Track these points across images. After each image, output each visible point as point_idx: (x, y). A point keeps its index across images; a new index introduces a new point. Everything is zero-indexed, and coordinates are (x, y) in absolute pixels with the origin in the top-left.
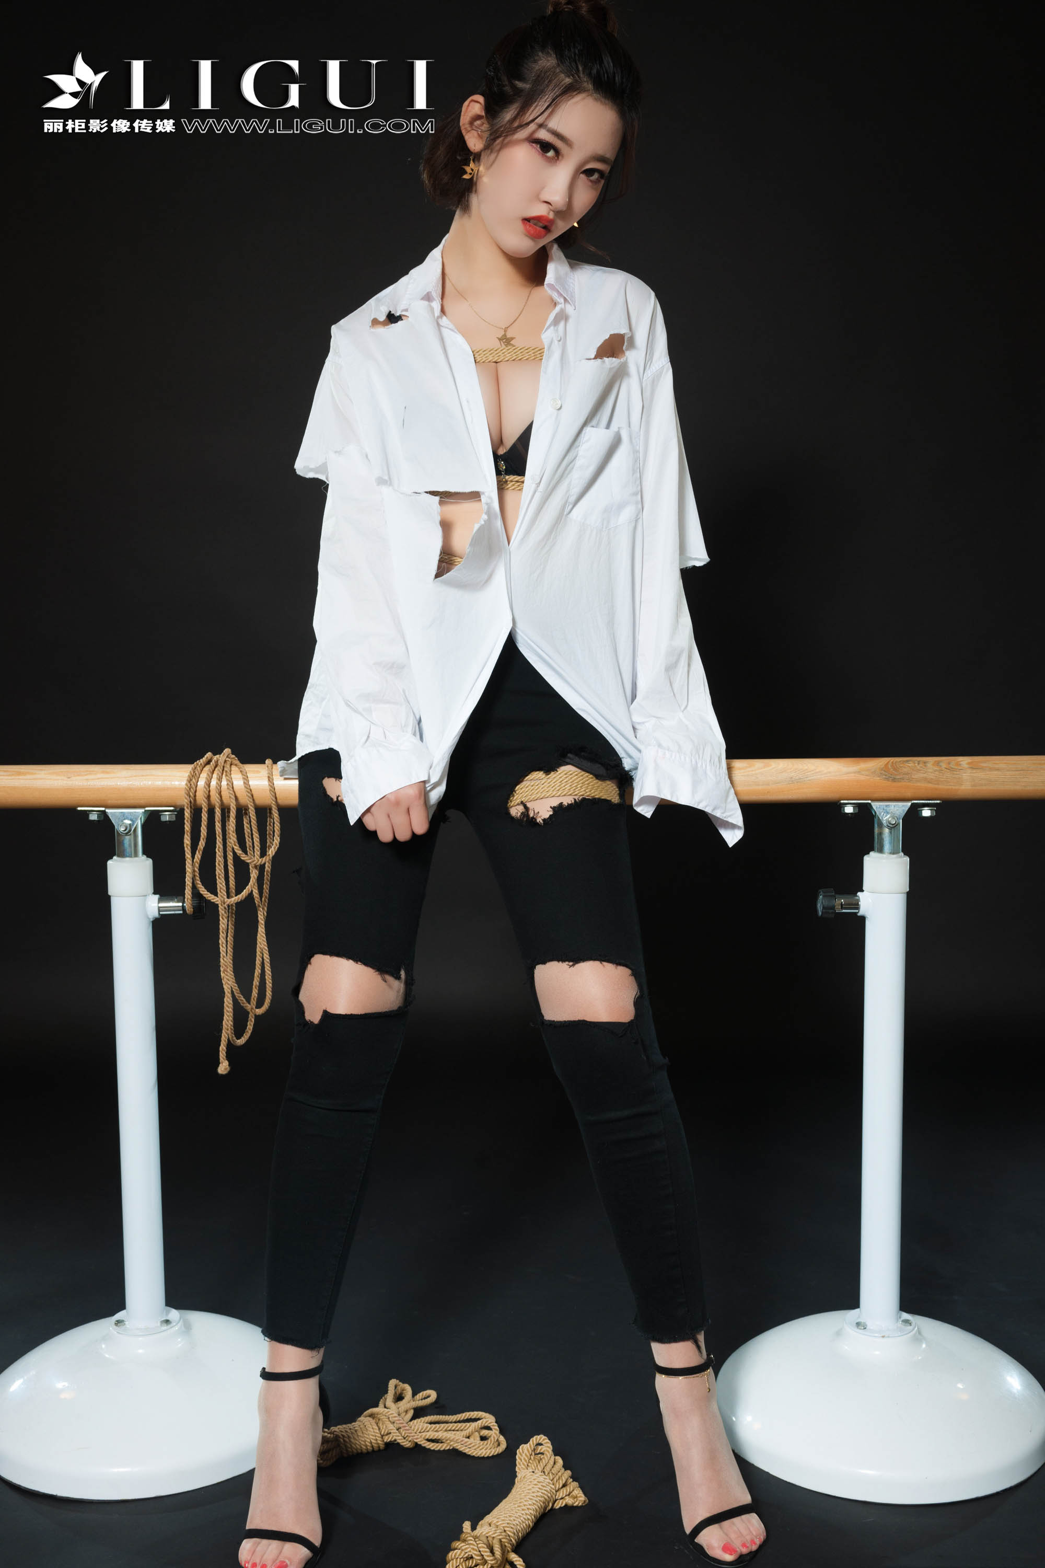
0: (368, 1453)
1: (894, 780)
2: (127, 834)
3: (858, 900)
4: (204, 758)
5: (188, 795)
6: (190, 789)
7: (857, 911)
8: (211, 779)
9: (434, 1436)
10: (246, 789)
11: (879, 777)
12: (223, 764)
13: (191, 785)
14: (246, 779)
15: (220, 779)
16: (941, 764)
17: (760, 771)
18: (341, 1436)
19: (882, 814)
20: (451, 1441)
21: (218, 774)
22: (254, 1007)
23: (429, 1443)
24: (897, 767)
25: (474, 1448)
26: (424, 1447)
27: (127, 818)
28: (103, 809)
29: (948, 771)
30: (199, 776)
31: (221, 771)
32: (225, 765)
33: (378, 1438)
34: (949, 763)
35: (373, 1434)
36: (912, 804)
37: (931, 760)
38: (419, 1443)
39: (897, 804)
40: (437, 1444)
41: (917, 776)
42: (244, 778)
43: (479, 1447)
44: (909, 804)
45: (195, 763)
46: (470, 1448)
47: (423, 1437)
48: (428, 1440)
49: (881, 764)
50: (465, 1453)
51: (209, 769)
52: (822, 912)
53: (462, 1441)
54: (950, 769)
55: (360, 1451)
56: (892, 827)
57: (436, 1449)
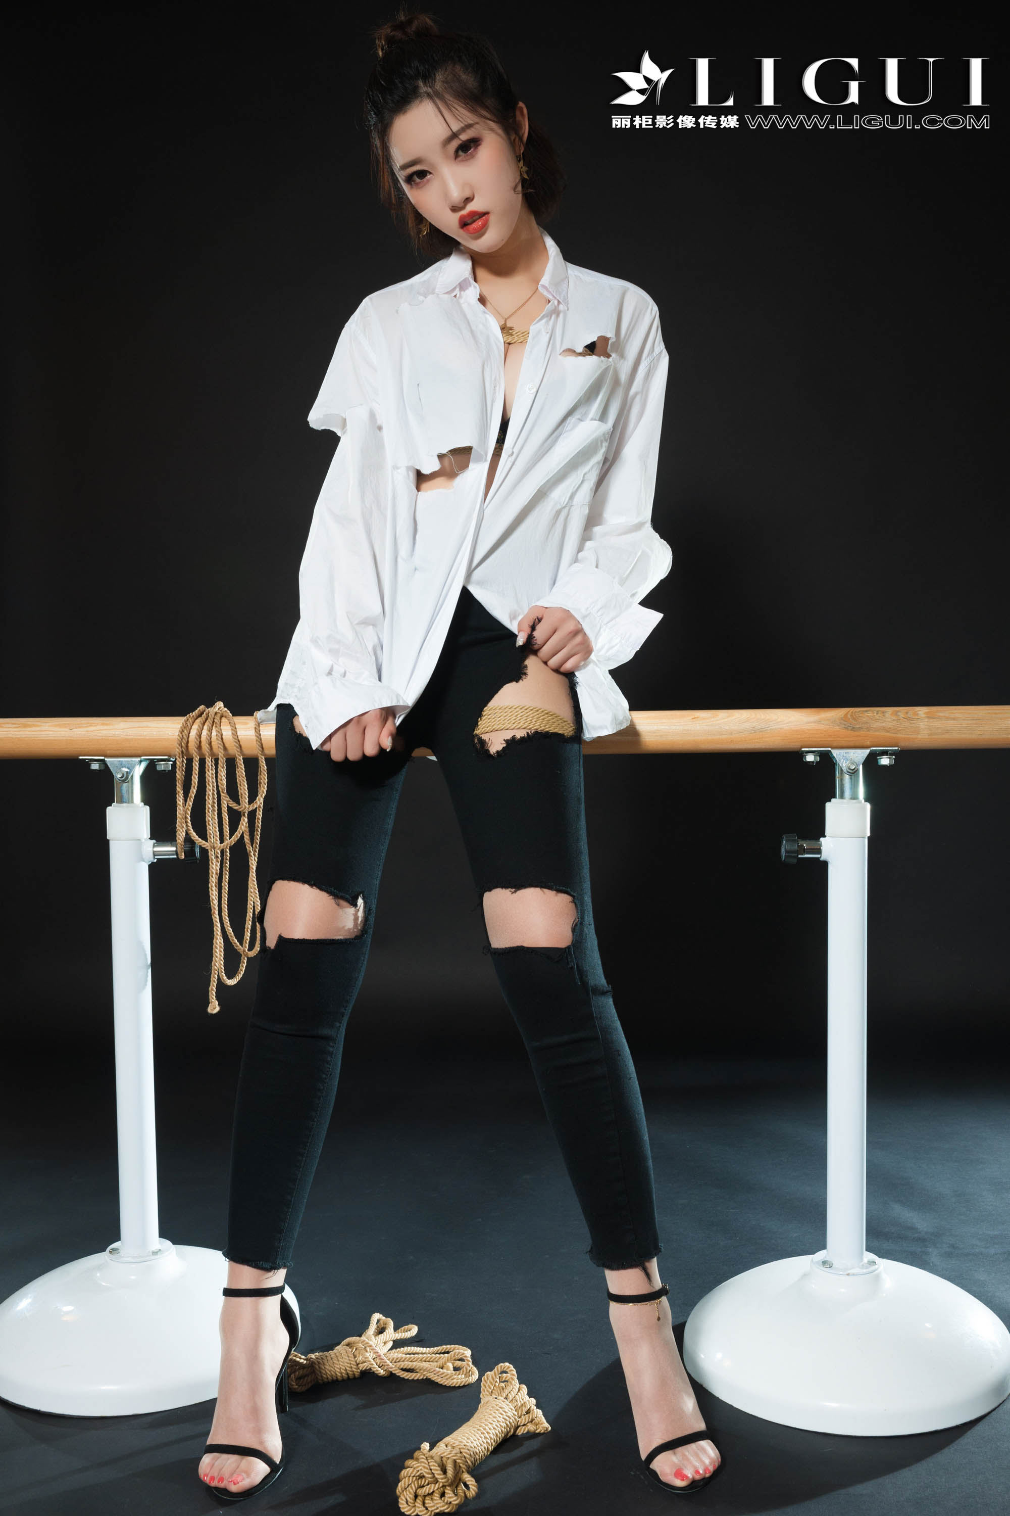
0: (343, 1380)
1: (853, 729)
2: (123, 781)
3: (820, 845)
4: (196, 711)
5: (180, 745)
6: (182, 740)
7: (819, 856)
8: (202, 731)
9: (408, 1366)
10: (234, 740)
11: (839, 726)
12: (213, 716)
13: (183, 736)
14: (234, 730)
15: (210, 730)
16: (899, 714)
17: (723, 721)
18: (317, 1363)
19: (842, 760)
20: (424, 1371)
21: (208, 725)
22: (246, 949)
23: (403, 1372)
24: (856, 717)
25: (446, 1378)
26: (399, 1376)
27: (124, 767)
28: (103, 758)
29: (906, 720)
30: (191, 727)
31: (211, 722)
32: (215, 717)
33: (353, 1366)
34: (907, 713)
35: (348, 1361)
36: (871, 750)
37: (889, 711)
38: (393, 1372)
39: (856, 751)
40: (412, 1374)
41: (875, 725)
42: (232, 730)
43: (450, 1377)
44: (867, 751)
45: (188, 715)
46: (442, 1378)
47: (398, 1366)
48: (403, 1370)
49: (841, 714)
50: (437, 1383)
51: (201, 721)
52: (785, 856)
53: (434, 1371)
54: (909, 719)
55: (335, 1378)
56: (853, 773)
57: (410, 1379)
